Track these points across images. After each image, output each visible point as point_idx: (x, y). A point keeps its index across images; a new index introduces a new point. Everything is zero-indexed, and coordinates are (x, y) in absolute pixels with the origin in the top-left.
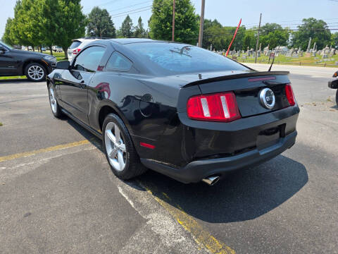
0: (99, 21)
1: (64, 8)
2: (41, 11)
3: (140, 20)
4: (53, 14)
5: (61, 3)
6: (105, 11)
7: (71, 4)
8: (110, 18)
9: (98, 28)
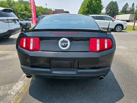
0: (112, 7)
1: (94, 3)
2: (86, 5)
3: (133, 4)
4: (90, 6)
5: (94, 2)
6: (116, 2)
7: (98, 1)
8: (117, 5)
9: (111, 10)
